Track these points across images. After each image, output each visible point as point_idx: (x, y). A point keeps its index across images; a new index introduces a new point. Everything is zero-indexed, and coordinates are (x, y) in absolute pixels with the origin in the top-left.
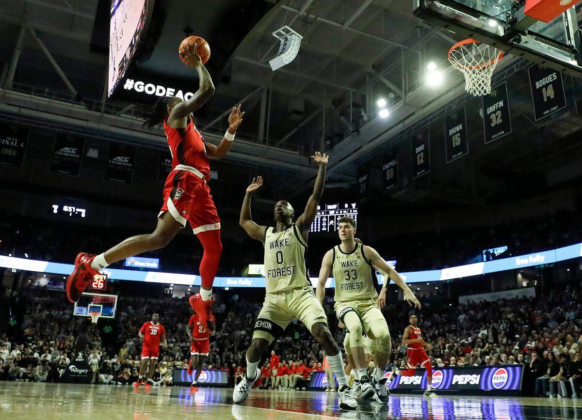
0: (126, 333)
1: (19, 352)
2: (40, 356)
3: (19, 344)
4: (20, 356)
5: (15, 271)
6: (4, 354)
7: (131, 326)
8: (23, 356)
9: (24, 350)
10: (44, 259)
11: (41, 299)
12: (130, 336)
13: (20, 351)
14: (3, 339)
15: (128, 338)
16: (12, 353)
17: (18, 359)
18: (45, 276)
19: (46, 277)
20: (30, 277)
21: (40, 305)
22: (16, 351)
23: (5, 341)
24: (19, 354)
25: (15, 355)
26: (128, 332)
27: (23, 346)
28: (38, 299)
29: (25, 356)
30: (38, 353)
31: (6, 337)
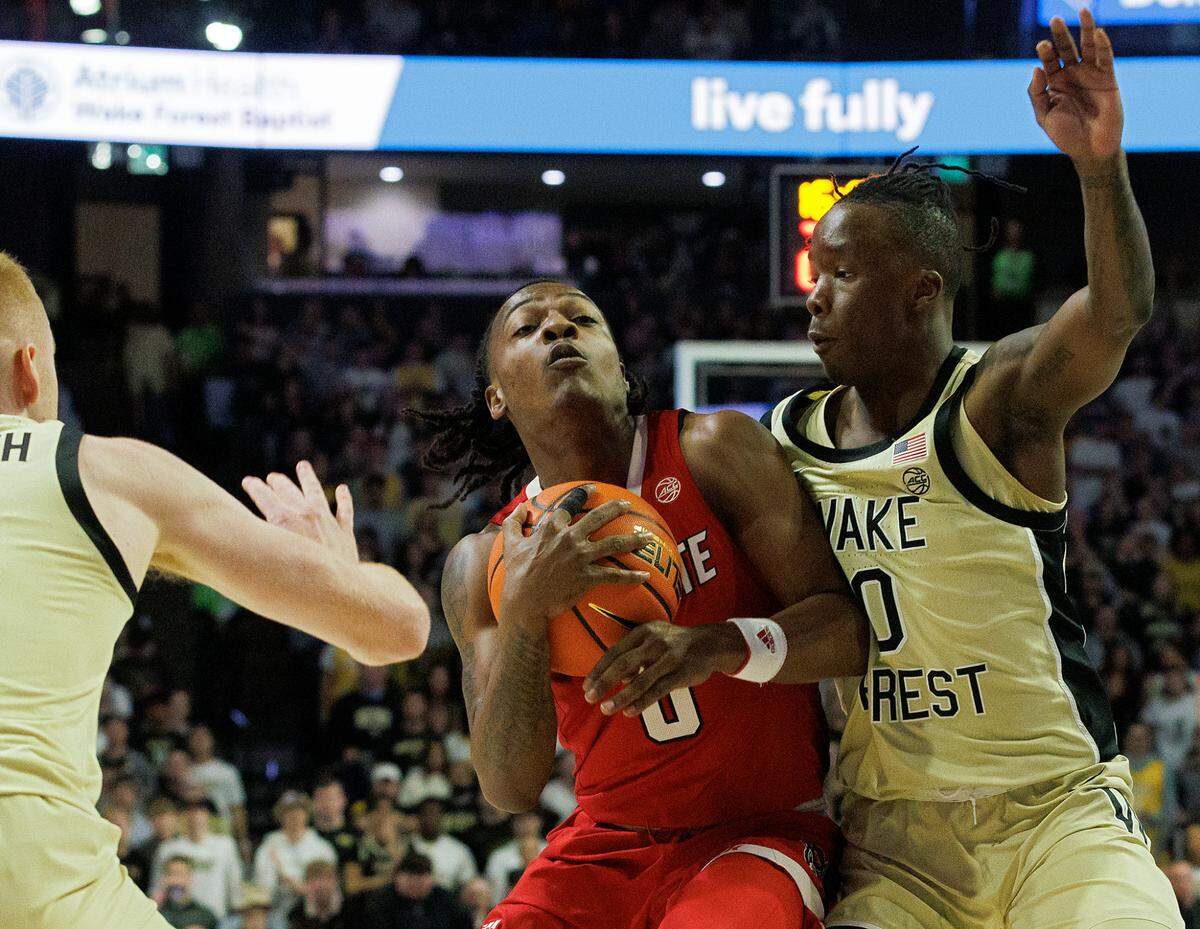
0: (1132, 624)
1: (314, 848)
2: (481, 865)
3: (308, 784)
4: (330, 885)
5: (155, 164)
6: (207, 866)
7: (1163, 557)
8: (355, 881)
9: (350, 827)
10: (360, 40)
11: (400, 377)
12: (1170, 640)
13: (328, 836)
14: (180, 743)
15: (1155, 664)
16: (263, 856)
17: (323, 903)
18: (392, 174)
19: (406, 183)
20: (281, 200)
21: (401, 433)
22: (294, 839)
23: (194, 757)
24: (314, 870)
25: (294, 873)
26: (1148, 610)
27: (333, 797)
28: (374, 378)
29: (368, 870)
30: (459, 836)
31: (194, 719)
